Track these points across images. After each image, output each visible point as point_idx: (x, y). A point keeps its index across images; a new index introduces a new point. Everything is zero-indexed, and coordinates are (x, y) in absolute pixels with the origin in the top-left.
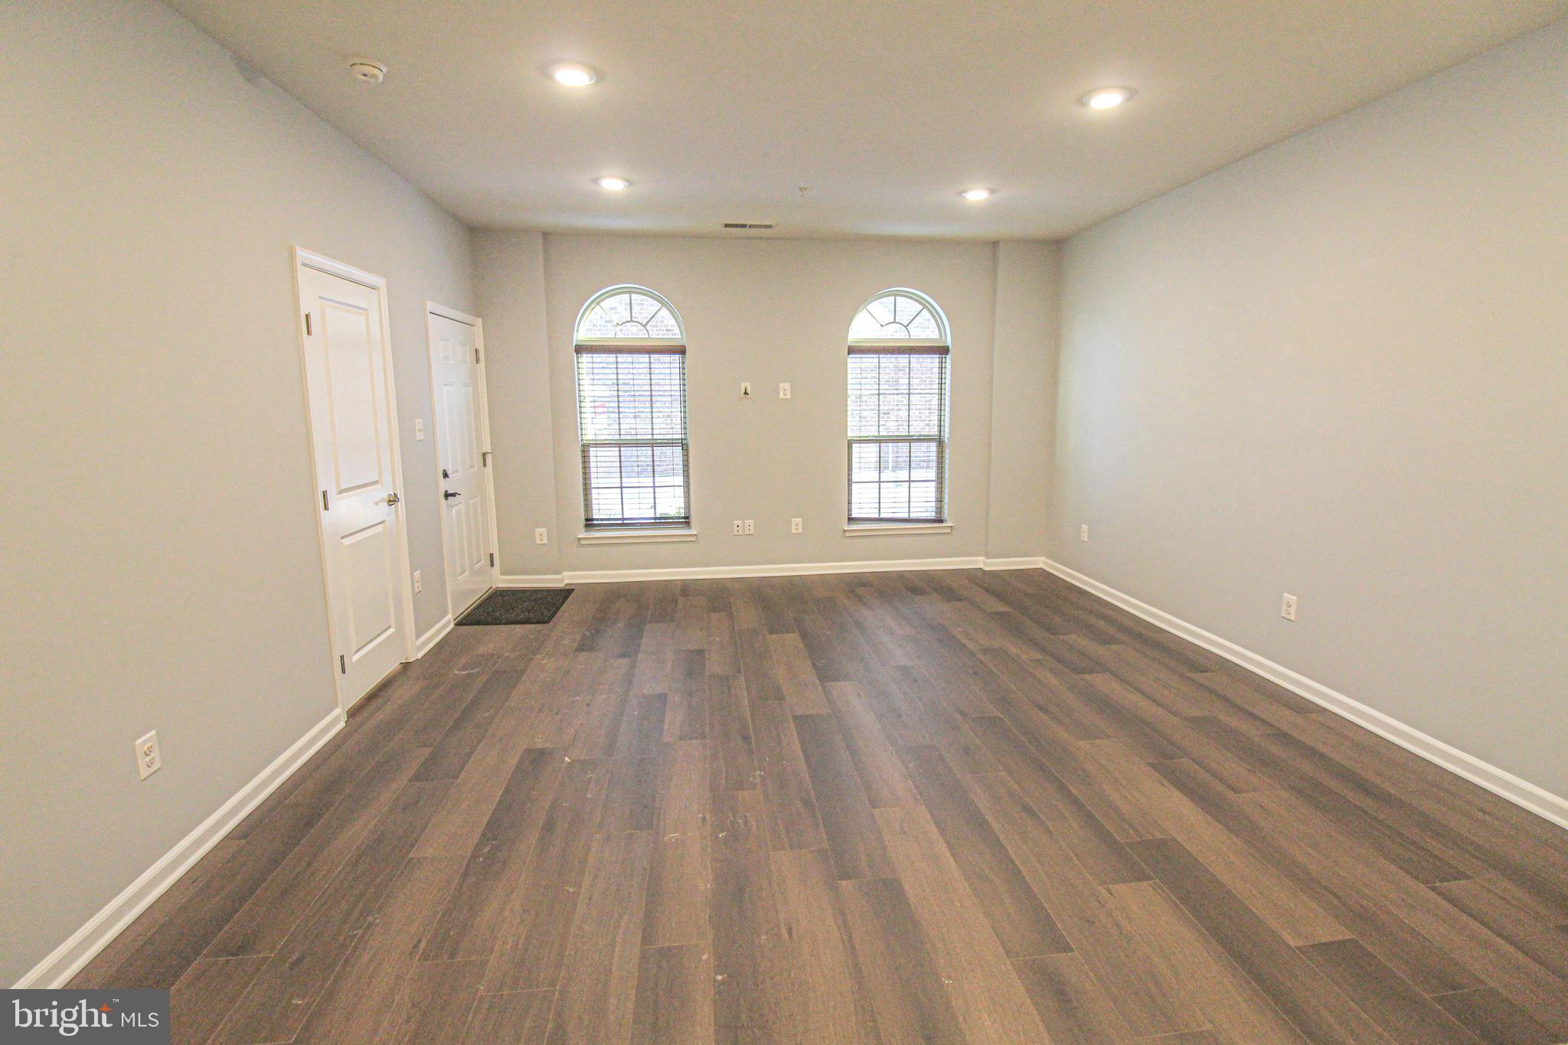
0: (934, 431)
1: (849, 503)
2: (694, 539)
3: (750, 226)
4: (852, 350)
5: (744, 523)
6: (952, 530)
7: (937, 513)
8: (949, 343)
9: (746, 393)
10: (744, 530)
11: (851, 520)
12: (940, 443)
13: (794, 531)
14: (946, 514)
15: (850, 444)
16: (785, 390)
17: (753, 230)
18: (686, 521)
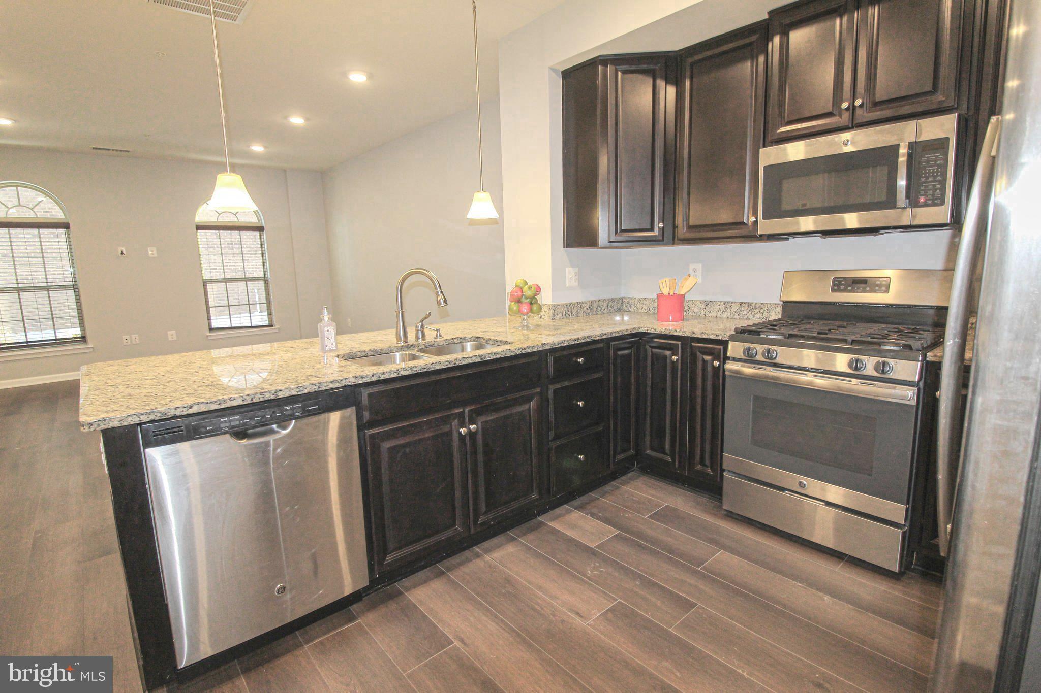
0: (261, 274)
1: (208, 320)
2: (91, 350)
3: (113, 150)
4: (199, 227)
5: (131, 337)
6: (279, 330)
7: (269, 321)
8: (264, 224)
9: (122, 253)
10: (131, 341)
11: (211, 329)
12: (265, 280)
13: (170, 339)
14: (275, 322)
15: (205, 283)
16: (152, 252)
17: (114, 152)
18: (83, 339)
